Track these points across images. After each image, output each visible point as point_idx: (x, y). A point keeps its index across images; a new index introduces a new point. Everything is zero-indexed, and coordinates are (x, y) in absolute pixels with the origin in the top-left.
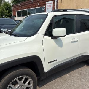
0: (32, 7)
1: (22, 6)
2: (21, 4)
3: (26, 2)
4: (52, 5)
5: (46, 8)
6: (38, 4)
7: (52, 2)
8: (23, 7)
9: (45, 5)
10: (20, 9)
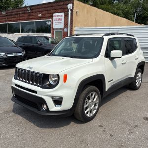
0: (27, 19)
1: (9, 15)
2: (6, 13)
3: (17, 10)
4: (63, 18)
5: (54, 22)
6: (40, 15)
7: (62, 14)
8: (11, 18)
9: (52, 17)
10: (6, 21)
